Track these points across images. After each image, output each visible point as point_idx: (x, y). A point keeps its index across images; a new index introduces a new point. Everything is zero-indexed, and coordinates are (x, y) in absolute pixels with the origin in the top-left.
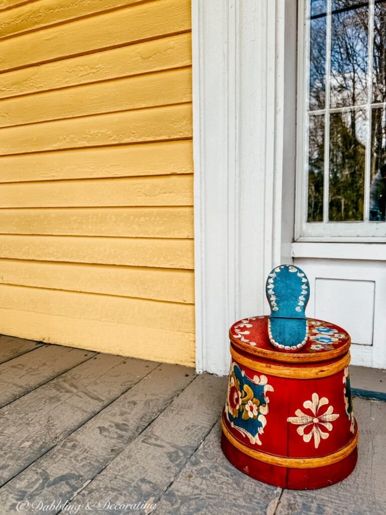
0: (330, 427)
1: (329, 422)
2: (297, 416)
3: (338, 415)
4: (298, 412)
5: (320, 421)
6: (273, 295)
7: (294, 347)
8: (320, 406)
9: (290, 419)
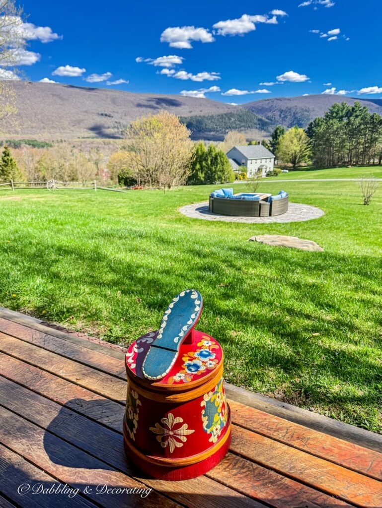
0: (184, 439)
1: (184, 436)
2: (155, 427)
3: (194, 431)
4: (157, 425)
5: (174, 434)
6: (165, 321)
7: (155, 378)
8: (175, 423)
9: (151, 429)
